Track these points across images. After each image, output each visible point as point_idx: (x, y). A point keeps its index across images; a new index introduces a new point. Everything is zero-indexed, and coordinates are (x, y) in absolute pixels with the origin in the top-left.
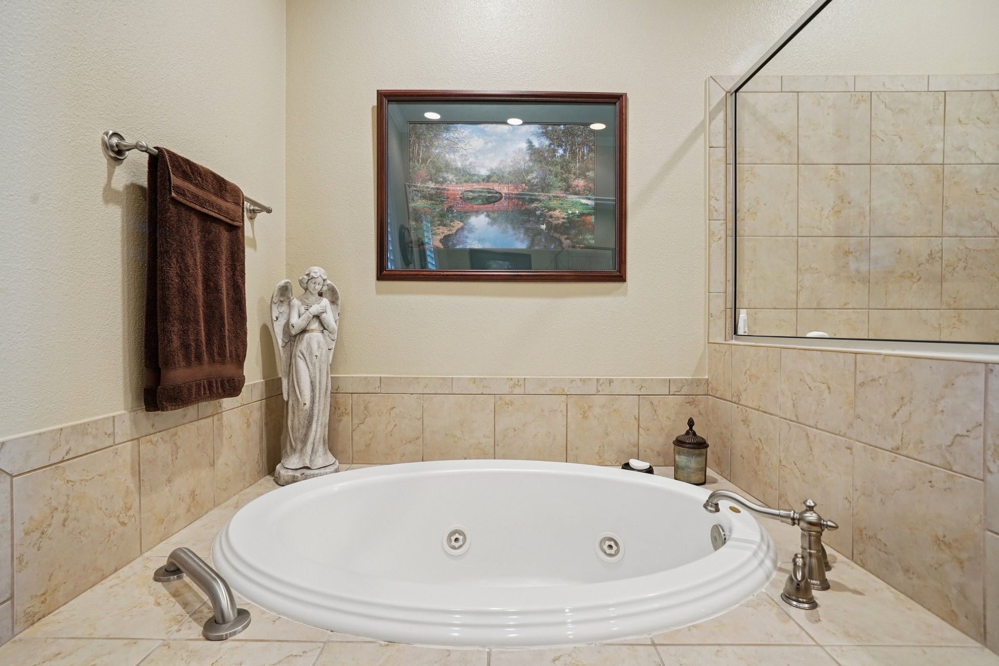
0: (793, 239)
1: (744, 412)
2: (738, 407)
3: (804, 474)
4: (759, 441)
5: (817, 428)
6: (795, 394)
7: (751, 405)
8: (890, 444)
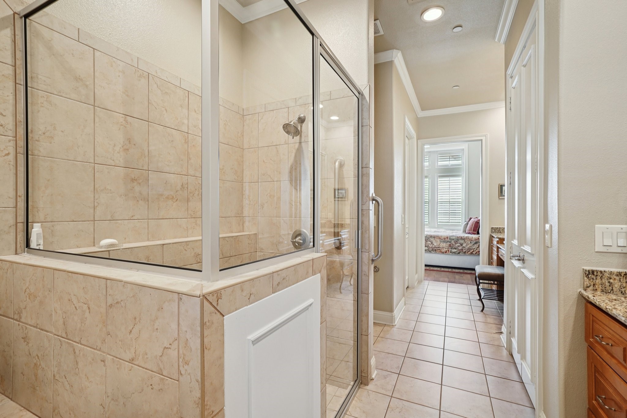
0: (90, 165)
1: (24, 329)
2: (19, 325)
3: (72, 386)
4: (37, 357)
5: (81, 344)
6: (65, 313)
7: (30, 323)
8: (128, 356)
